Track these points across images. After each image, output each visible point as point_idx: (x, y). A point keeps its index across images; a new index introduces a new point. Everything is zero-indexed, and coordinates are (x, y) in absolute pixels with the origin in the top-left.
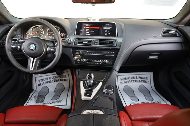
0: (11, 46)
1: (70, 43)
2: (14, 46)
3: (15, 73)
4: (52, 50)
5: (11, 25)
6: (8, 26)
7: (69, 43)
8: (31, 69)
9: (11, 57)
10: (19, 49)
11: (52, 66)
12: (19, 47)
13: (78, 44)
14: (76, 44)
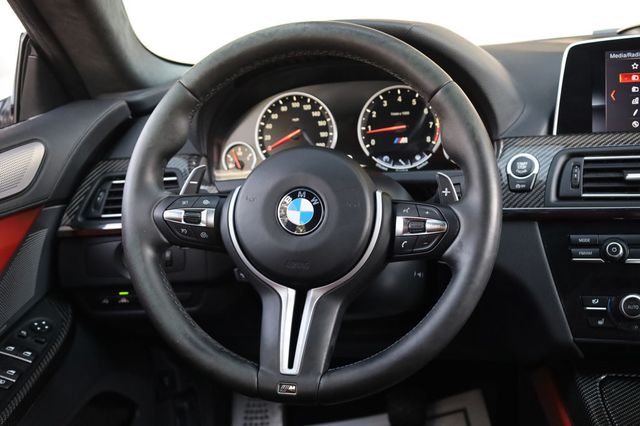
0: (157, 213)
1: (526, 190)
2: (176, 214)
3: (138, 414)
4: (431, 224)
5: (139, 96)
6: (124, 103)
7: (521, 191)
8: (284, 368)
9: (152, 286)
10: (207, 229)
11: (435, 336)
12: (207, 218)
13: (586, 190)
14: (573, 192)
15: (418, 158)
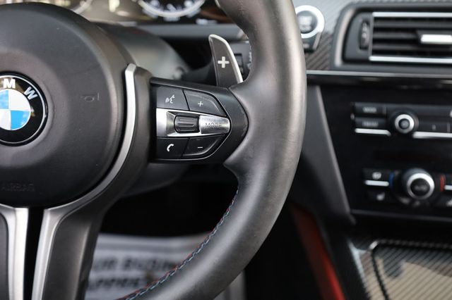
1: (309, 50)
13: (376, 52)
14: (360, 53)
15: (188, 4)
